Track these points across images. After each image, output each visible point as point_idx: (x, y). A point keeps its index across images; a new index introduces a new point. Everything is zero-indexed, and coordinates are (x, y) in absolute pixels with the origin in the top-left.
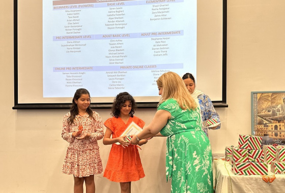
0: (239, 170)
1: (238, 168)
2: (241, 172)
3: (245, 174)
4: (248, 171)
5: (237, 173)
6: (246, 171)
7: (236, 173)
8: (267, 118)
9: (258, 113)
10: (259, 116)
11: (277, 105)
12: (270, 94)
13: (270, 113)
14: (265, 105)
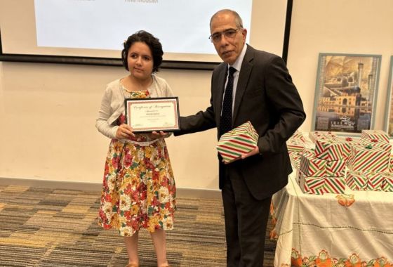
0: (310, 188)
1: (309, 185)
2: (313, 190)
3: (316, 193)
4: (321, 190)
5: (308, 191)
6: (319, 190)
7: (305, 191)
8: (335, 89)
9: (325, 82)
10: (326, 86)
11: (350, 73)
12: (343, 58)
13: (341, 82)
14: (335, 72)
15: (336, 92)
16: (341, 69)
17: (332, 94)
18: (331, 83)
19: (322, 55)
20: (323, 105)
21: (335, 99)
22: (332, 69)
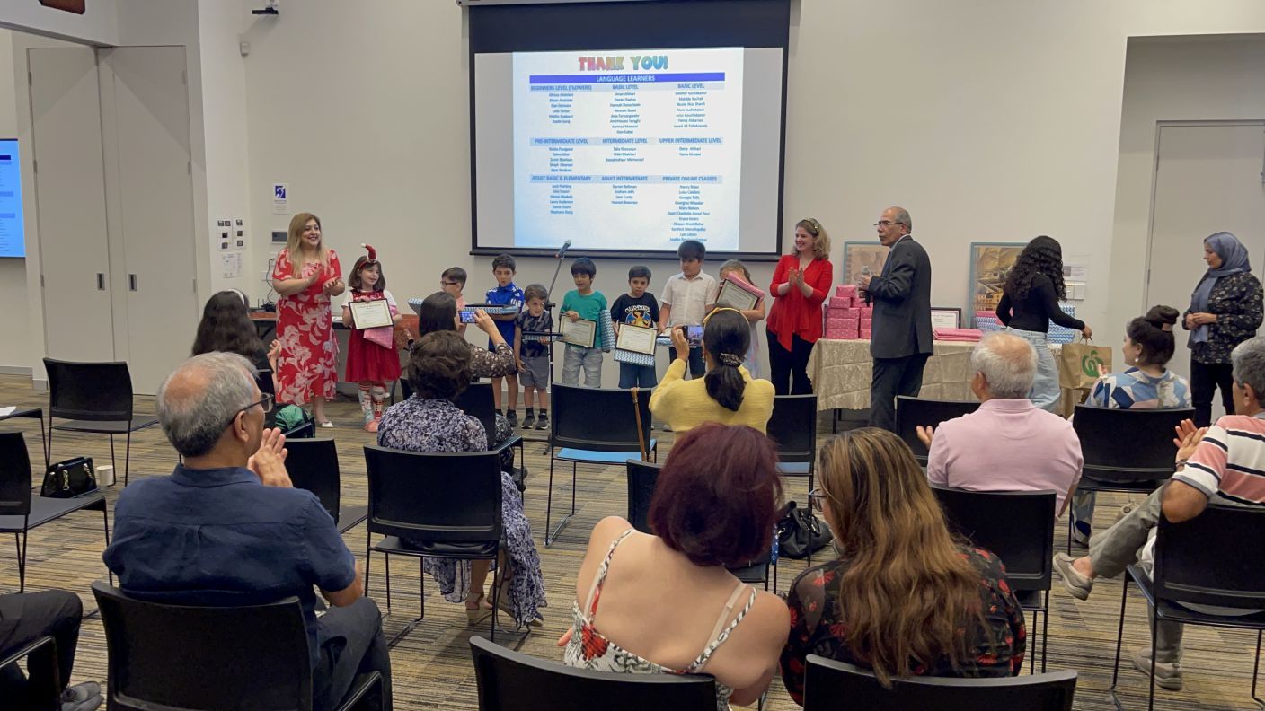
8: (992, 285)
9: (980, 277)
10: (980, 281)
11: (1007, 267)
12: (999, 248)
13: (997, 278)
14: (992, 265)
15: (992, 289)
16: (997, 263)
17: (989, 290)
18: (986, 278)
19: (973, 244)
20: (978, 303)
21: (992, 297)
22: (987, 263)
